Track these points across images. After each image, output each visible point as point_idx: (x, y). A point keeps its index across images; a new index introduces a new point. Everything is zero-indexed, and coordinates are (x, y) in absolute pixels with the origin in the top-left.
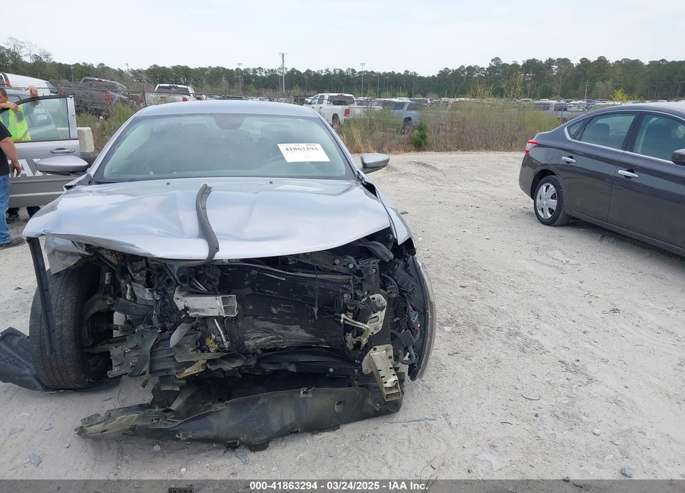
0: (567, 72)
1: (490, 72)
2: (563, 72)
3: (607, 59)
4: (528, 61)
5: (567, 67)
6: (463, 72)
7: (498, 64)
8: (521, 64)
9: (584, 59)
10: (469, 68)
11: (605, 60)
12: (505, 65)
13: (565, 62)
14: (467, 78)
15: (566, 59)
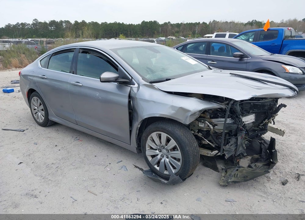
0: (70, 27)
1: (34, 26)
2: (68, 27)
3: (86, 22)
4: (52, 21)
5: (70, 25)
6: (19, 26)
7: (37, 22)
8: (48, 22)
9: (76, 21)
10: (22, 24)
11: (85, 22)
12: (40, 23)
13: (67, 22)
14: (22, 28)
15: (68, 21)
